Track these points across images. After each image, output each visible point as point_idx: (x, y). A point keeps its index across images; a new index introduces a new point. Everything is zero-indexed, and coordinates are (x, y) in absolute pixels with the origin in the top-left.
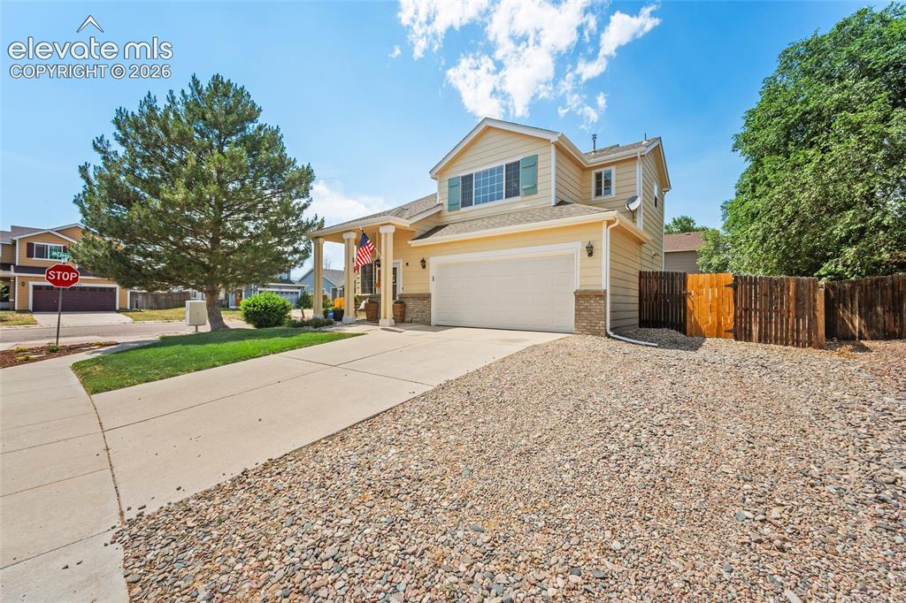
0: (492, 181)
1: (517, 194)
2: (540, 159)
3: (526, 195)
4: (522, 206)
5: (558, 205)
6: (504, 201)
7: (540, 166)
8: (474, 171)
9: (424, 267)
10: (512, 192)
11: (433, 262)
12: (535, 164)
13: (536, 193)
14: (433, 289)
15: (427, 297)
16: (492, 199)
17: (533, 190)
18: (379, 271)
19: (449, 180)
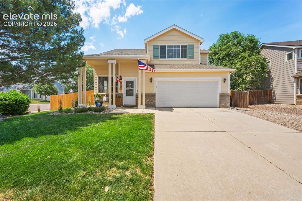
0: (175, 50)
1: (186, 57)
2: (195, 46)
3: (190, 58)
4: (188, 62)
5: (201, 64)
6: (180, 59)
7: (195, 49)
8: (167, 45)
9: (151, 82)
10: (184, 56)
11: (156, 80)
12: (193, 48)
13: (193, 58)
14: (156, 91)
15: (154, 95)
16: (175, 57)
17: (192, 57)
18: (121, 82)
19: (153, 46)
